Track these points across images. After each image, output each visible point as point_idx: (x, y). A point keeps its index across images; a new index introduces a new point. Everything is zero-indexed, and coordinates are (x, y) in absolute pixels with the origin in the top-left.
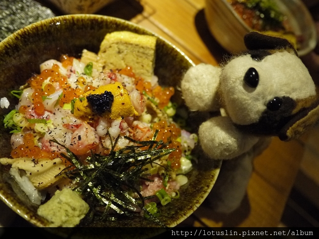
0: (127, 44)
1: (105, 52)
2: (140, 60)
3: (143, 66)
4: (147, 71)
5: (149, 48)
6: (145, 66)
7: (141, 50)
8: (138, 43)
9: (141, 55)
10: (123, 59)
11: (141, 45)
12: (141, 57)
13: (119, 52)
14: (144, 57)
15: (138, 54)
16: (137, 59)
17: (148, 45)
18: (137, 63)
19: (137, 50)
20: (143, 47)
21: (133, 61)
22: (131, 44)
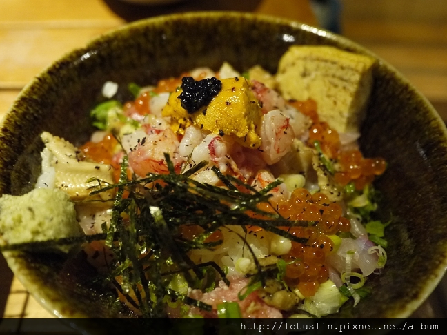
1: (284, 72)
3: (335, 103)
4: (341, 114)
5: (352, 70)
6: (339, 103)
7: (339, 73)
11: (340, 64)
12: (336, 86)
13: (304, 75)
14: (341, 86)
15: (332, 80)
16: (329, 89)
18: (329, 96)
20: (343, 67)
21: (321, 91)
22: (326, 61)
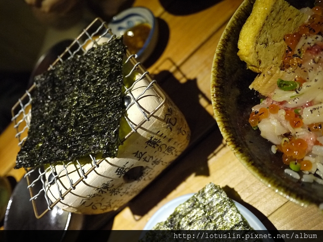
0: (261, 31)
1: (260, 62)
2: (282, 20)
3: (290, 19)
4: (297, 15)
6: (291, 16)
9: (278, 17)
10: (274, 42)
11: (269, 13)
12: (280, 18)
13: (266, 44)
15: (275, 21)
16: (280, 23)
19: (271, 20)
20: (272, 11)
21: (280, 30)
22: (264, 25)
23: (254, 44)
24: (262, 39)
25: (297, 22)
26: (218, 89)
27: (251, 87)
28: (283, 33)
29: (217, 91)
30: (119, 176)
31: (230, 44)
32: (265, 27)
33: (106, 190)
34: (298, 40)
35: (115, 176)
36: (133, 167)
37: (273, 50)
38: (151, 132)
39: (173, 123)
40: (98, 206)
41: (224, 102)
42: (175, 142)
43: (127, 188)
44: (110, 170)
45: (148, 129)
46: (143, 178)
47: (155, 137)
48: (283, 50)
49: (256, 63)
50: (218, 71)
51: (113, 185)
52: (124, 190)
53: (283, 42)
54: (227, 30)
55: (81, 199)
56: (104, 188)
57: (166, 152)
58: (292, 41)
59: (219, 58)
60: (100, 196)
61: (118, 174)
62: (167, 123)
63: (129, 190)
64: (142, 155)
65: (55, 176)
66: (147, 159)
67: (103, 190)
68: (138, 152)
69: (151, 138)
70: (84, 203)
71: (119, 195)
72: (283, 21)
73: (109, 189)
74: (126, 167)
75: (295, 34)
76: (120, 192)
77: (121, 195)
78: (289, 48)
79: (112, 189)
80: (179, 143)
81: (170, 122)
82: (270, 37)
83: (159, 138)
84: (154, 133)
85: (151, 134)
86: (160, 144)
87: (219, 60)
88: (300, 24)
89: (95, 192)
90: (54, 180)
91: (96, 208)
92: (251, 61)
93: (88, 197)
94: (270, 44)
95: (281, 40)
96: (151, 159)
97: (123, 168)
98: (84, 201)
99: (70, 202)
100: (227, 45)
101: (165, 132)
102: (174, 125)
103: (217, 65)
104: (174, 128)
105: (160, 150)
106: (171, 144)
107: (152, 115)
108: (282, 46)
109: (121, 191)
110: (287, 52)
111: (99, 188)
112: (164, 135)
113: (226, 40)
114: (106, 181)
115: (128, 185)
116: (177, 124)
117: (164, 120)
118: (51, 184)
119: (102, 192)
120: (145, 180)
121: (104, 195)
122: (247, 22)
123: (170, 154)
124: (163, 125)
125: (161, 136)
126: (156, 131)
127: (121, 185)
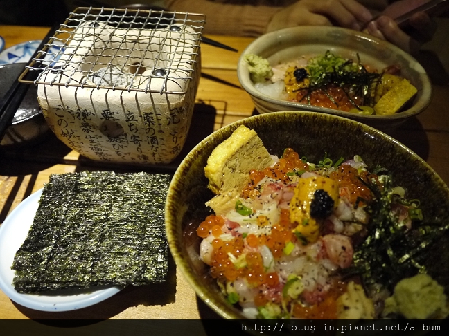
0: (233, 156)
1: (223, 184)
2: (253, 155)
3: (259, 158)
5: (253, 138)
6: (261, 155)
7: (249, 146)
8: (241, 144)
9: (251, 151)
10: (241, 171)
11: (245, 143)
13: (234, 170)
14: (255, 150)
16: (251, 157)
17: (250, 136)
18: (254, 160)
19: (244, 151)
20: (248, 143)
21: (249, 163)
22: (237, 151)
23: (224, 164)
24: (232, 163)
25: (265, 164)
26: (176, 193)
27: (207, 204)
28: (251, 167)
29: (174, 194)
30: (102, 117)
31: (200, 157)
32: (238, 154)
33: (82, 117)
34: (261, 178)
35: (99, 113)
36: (117, 121)
37: (237, 178)
38: (154, 108)
39: (175, 121)
40: (63, 124)
41: (177, 207)
42: (163, 139)
43: (96, 136)
44: (101, 104)
45: (155, 103)
46: (115, 142)
47: (154, 116)
48: (246, 182)
49: (218, 184)
50: (182, 176)
51: (90, 120)
52: (92, 135)
53: (248, 175)
54: (202, 143)
55: (60, 103)
56: (83, 114)
57: (150, 139)
58: (256, 176)
59: (187, 165)
60: (74, 117)
61: (102, 115)
62: (171, 115)
63: (95, 140)
64: (132, 120)
65: (61, 69)
66: (132, 127)
67: (81, 115)
68: (132, 113)
69: (151, 113)
70: (58, 109)
71: (86, 133)
72: (254, 157)
73: (85, 120)
74: (113, 116)
75: (260, 172)
76: (88, 132)
77: (86, 138)
78: (252, 181)
79: (87, 121)
80: (165, 143)
81: (173, 117)
82: (239, 165)
83: (155, 120)
84: (155, 112)
85: (153, 110)
86: (152, 126)
87: (186, 167)
88: (266, 166)
89: (74, 109)
90: (57, 71)
91: (60, 125)
92: (215, 179)
93: (66, 108)
94: (237, 171)
95: (246, 173)
96: (135, 131)
97: (111, 114)
98: (60, 107)
99: (50, 96)
100: (198, 156)
101: (164, 120)
102: (173, 123)
103: (182, 171)
104: (172, 125)
105: (147, 131)
106: (158, 136)
107: (167, 94)
108: (246, 179)
109: (90, 133)
110: (249, 184)
111: (79, 109)
112: (160, 122)
113: (199, 152)
114: (90, 110)
115: (100, 134)
116: (176, 125)
117: (171, 110)
118: (53, 71)
119: (79, 115)
120: (114, 145)
121: (77, 120)
122: (223, 143)
123: (151, 145)
124: (167, 113)
125: (158, 120)
126: (158, 112)
127: (95, 127)
